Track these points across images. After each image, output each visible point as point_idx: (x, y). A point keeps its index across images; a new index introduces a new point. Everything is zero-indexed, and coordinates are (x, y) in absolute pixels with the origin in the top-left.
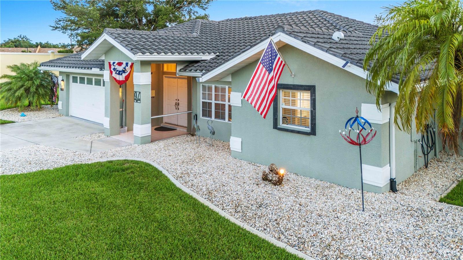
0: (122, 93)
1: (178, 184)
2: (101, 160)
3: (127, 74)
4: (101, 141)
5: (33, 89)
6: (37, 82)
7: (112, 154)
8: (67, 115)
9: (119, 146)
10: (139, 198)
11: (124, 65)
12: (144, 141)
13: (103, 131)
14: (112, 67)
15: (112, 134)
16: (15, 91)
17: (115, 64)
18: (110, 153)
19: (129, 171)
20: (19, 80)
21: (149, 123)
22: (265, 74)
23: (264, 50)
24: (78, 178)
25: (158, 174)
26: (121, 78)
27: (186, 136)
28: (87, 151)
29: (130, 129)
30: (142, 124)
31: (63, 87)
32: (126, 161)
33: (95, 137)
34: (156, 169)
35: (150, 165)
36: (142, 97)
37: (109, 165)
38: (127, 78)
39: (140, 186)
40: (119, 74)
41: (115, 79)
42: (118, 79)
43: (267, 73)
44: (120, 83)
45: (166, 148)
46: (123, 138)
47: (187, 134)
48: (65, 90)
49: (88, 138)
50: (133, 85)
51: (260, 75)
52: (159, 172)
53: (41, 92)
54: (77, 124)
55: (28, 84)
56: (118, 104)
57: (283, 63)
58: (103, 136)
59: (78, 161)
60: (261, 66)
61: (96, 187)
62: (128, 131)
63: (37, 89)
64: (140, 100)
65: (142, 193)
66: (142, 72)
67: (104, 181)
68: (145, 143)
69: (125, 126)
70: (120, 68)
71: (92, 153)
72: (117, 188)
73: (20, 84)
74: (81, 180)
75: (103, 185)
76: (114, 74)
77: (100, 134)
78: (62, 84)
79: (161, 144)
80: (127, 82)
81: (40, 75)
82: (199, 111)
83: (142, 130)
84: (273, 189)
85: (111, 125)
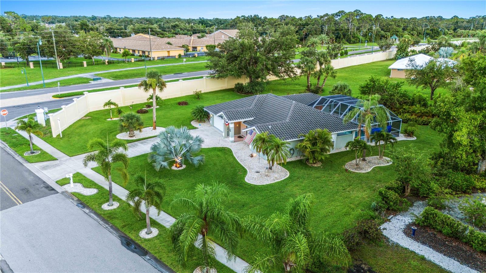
1: (234, 154)
2: (221, 146)
4: (222, 140)
5: (202, 116)
6: (204, 113)
7: (223, 145)
8: (213, 126)
9: (226, 143)
10: (226, 156)
11: (227, 121)
12: (232, 142)
15: (225, 138)
16: (197, 116)
17: (225, 120)
20: (198, 112)
24: (216, 151)
25: (232, 151)
28: (218, 143)
29: (229, 138)
30: (232, 137)
32: (226, 148)
33: (220, 138)
35: (231, 149)
37: (222, 148)
38: (228, 124)
42: (226, 124)
43: (250, 135)
45: (237, 145)
46: (227, 139)
48: (212, 118)
51: (248, 136)
53: (205, 117)
54: (216, 131)
55: (201, 114)
56: (226, 130)
58: (222, 138)
59: (216, 146)
61: (219, 153)
64: (231, 131)
66: (231, 124)
69: (228, 136)
72: (222, 153)
73: (198, 114)
78: (211, 116)
79: (236, 143)
81: (205, 111)
83: (232, 139)
84: (250, 158)
85: (225, 135)
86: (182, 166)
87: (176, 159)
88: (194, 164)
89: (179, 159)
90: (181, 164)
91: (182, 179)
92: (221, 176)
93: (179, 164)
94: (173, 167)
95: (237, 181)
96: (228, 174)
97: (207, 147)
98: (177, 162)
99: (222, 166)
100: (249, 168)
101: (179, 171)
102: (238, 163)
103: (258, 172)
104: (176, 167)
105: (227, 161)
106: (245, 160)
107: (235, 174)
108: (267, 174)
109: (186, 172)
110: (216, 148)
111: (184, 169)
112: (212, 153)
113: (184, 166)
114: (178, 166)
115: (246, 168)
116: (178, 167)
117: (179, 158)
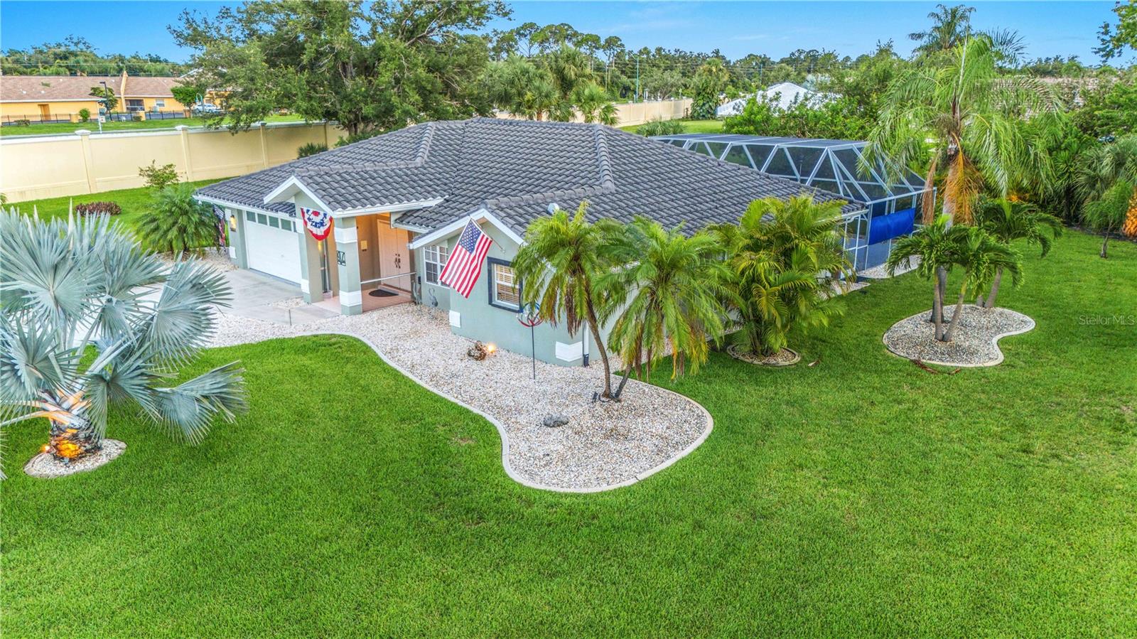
0: (322, 246)
1: (385, 359)
2: (305, 334)
3: (326, 228)
4: (300, 309)
5: (191, 229)
6: (195, 218)
7: (316, 327)
8: (245, 267)
9: (325, 317)
10: (346, 370)
11: (321, 217)
12: (354, 311)
13: (301, 295)
14: (307, 216)
15: (314, 301)
16: (166, 232)
17: (310, 213)
18: (315, 327)
19: (337, 346)
20: (168, 214)
21: (357, 290)
22: (465, 255)
23: (463, 227)
24: (285, 352)
25: (366, 349)
26: (320, 231)
27: (408, 304)
28: (287, 323)
29: (336, 295)
30: (349, 291)
31: (234, 227)
32: (333, 336)
33: (292, 304)
34: (365, 345)
35: (359, 340)
36: (347, 258)
37: (314, 339)
38: (327, 232)
39: (348, 360)
40: (316, 226)
41: (312, 232)
42: (315, 232)
43: (468, 253)
44: (318, 237)
45: (380, 321)
46: (326, 305)
47: (410, 302)
48: (237, 230)
49: (282, 305)
50: (335, 244)
51: (459, 256)
52: (368, 348)
53: (202, 233)
54: (265, 283)
55: (182, 220)
56: (318, 262)
57: (490, 239)
58: (302, 303)
59: (279, 335)
60: (460, 247)
61: (304, 360)
62: (334, 296)
63: (196, 228)
64: (344, 262)
65: (349, 366)
66: (344, 228)
67: (311, 355)
68: (355, 314)
69: (330, 289)
70: (318, 219)
71: (293, 326)
72: (325, 361)
73: (171, 221)
74: (288, 353)
75: (311, 359)
76: (309, 226)
77: (298, 300)
78: (233, 222)
79: (375, 315)
80: (328, 237)
81: (198, 208)
82: (423, 272)
83: (350, 297)
84: (474, 364)
85: (311, 289)
86: (97, 448)
87: (52, 412)
88: (178, 426)
89: (75, 412)
90: (88, 439)
91: (98, 532)
92: (363, 472)
93: (75, 437)
94: (37, 459)
95: (469, 491)
96: (396, 455)
97: (237, 343)
98: (60, 429)
99: (348, 418)
100: (500, 411)
101: (82, 479)
102: (426, 393)
103: (558, 423)
104: (58, 457)
105: (365, 389)
106: (453, 376)
107: (434, 452)
108: (609, 424)
109: (127, 480)
110: (281, 341)
111: (115, 465)
112: (271, 364)
113: (112, 449)
114: (70, 448)
115: (476, 411)
116: (72, 460)
117: (72, 400)
